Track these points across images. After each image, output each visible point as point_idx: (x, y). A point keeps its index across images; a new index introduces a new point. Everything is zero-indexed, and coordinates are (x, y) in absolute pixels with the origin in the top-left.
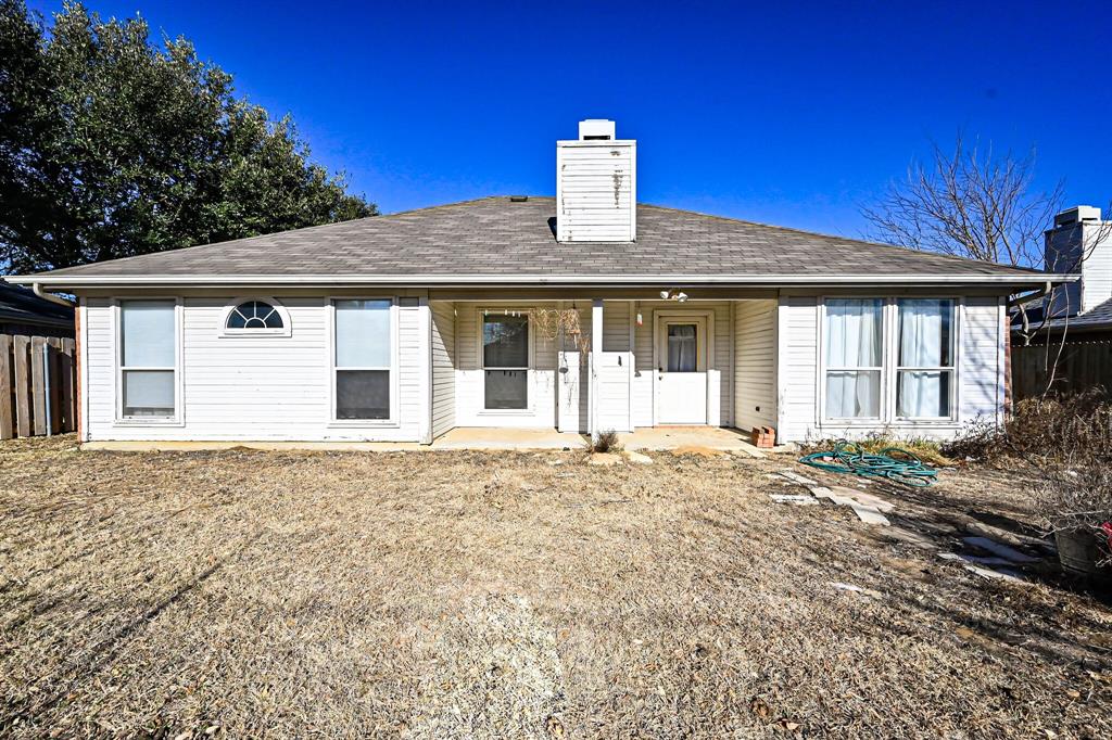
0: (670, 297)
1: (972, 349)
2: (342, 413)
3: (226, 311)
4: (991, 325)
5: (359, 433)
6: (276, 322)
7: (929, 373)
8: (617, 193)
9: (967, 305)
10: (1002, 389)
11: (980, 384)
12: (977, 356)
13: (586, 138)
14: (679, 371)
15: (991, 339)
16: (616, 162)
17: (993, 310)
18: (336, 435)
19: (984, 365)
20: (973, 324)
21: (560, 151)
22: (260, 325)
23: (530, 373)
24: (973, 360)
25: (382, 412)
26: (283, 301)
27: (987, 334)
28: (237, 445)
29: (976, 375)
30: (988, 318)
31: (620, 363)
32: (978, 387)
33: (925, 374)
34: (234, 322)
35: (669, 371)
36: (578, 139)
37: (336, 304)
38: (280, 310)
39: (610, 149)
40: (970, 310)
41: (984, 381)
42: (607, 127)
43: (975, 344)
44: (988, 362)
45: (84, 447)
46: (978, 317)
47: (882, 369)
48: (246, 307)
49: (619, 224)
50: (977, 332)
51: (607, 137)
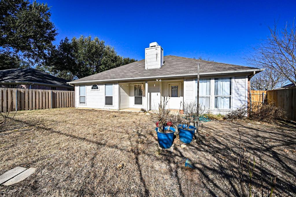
0: (158, 80)
1: (237, 91)
2: (106, 104)
3: (91, 87)
4: (243, 84)
5: (108, 108)
6: (97, 88)
7: (226, 97)
8: (157, 58)
9: (235, 78)
10: (246, 101)
11: (240, 100)
12: (239, 92)
13: (151, 47)
14: (174, 97)
15: (244, 88)
16: (156, 51)
17: (244, 79)
18: (105, 108)
19: (241, 95)
20: (237, 84)
21: (146, 50)
22: (95, 89)
23: (143, 97)
24: (238, 94)
25: (111, 104)
27: (242, 87)
29: (239, 98)
30: (242, 82)
31: (157, 95)
32: (239, 101)
33: (225, 97)
34: (92, 88)
35: (172, 97)
36: (149, 47)
37: (105, 85)
38: (98, 86)
39: (155, 49)
40: (237, 80)
41: (241, 99)
42: (155, 44)
43: (238, 89)
44: (242, 94)
45: (76, 108)
46: (239, 82)
47: (210, 96)
48: (94, 86)
49: (157, 65)
50: (239, 86)
51: (155, 46)
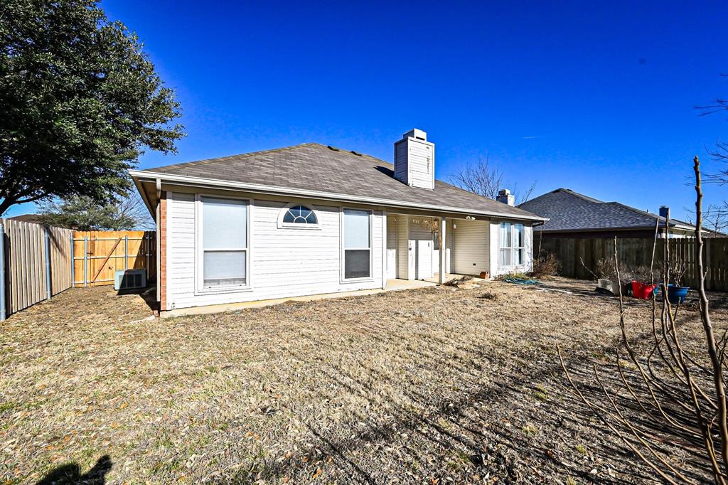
2: (347, 275)
3: (282, 211)
4: (530, 233)
6: (313, 220)
8: (428, 166)
11: (528, 253)
12: (528, 244)
16: (428, 152)
17: (530, 228)
18: (344, 288)
19: (529, 247)
21: (409, 142)
22: (303, 221)
25: (366, 273)
26: (318, 207)
27: (529, 236)
28: (288, 300)
29: (528, 250)
31: (429, 246)
33: (517, 250)
34: (288, 219)
36: (415, 138)
37: (344, 211)
38: (316, 212)
39: (426, 145)
40: (525, 228)
42: (422, 134)
43: (527, 240)
46: (527, 231)
47: (511, 248)
48: (296, 209)
49: (428, 181)
51: (423, 139)
